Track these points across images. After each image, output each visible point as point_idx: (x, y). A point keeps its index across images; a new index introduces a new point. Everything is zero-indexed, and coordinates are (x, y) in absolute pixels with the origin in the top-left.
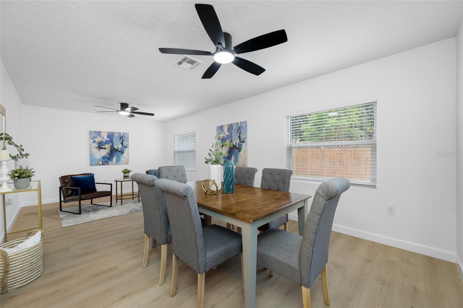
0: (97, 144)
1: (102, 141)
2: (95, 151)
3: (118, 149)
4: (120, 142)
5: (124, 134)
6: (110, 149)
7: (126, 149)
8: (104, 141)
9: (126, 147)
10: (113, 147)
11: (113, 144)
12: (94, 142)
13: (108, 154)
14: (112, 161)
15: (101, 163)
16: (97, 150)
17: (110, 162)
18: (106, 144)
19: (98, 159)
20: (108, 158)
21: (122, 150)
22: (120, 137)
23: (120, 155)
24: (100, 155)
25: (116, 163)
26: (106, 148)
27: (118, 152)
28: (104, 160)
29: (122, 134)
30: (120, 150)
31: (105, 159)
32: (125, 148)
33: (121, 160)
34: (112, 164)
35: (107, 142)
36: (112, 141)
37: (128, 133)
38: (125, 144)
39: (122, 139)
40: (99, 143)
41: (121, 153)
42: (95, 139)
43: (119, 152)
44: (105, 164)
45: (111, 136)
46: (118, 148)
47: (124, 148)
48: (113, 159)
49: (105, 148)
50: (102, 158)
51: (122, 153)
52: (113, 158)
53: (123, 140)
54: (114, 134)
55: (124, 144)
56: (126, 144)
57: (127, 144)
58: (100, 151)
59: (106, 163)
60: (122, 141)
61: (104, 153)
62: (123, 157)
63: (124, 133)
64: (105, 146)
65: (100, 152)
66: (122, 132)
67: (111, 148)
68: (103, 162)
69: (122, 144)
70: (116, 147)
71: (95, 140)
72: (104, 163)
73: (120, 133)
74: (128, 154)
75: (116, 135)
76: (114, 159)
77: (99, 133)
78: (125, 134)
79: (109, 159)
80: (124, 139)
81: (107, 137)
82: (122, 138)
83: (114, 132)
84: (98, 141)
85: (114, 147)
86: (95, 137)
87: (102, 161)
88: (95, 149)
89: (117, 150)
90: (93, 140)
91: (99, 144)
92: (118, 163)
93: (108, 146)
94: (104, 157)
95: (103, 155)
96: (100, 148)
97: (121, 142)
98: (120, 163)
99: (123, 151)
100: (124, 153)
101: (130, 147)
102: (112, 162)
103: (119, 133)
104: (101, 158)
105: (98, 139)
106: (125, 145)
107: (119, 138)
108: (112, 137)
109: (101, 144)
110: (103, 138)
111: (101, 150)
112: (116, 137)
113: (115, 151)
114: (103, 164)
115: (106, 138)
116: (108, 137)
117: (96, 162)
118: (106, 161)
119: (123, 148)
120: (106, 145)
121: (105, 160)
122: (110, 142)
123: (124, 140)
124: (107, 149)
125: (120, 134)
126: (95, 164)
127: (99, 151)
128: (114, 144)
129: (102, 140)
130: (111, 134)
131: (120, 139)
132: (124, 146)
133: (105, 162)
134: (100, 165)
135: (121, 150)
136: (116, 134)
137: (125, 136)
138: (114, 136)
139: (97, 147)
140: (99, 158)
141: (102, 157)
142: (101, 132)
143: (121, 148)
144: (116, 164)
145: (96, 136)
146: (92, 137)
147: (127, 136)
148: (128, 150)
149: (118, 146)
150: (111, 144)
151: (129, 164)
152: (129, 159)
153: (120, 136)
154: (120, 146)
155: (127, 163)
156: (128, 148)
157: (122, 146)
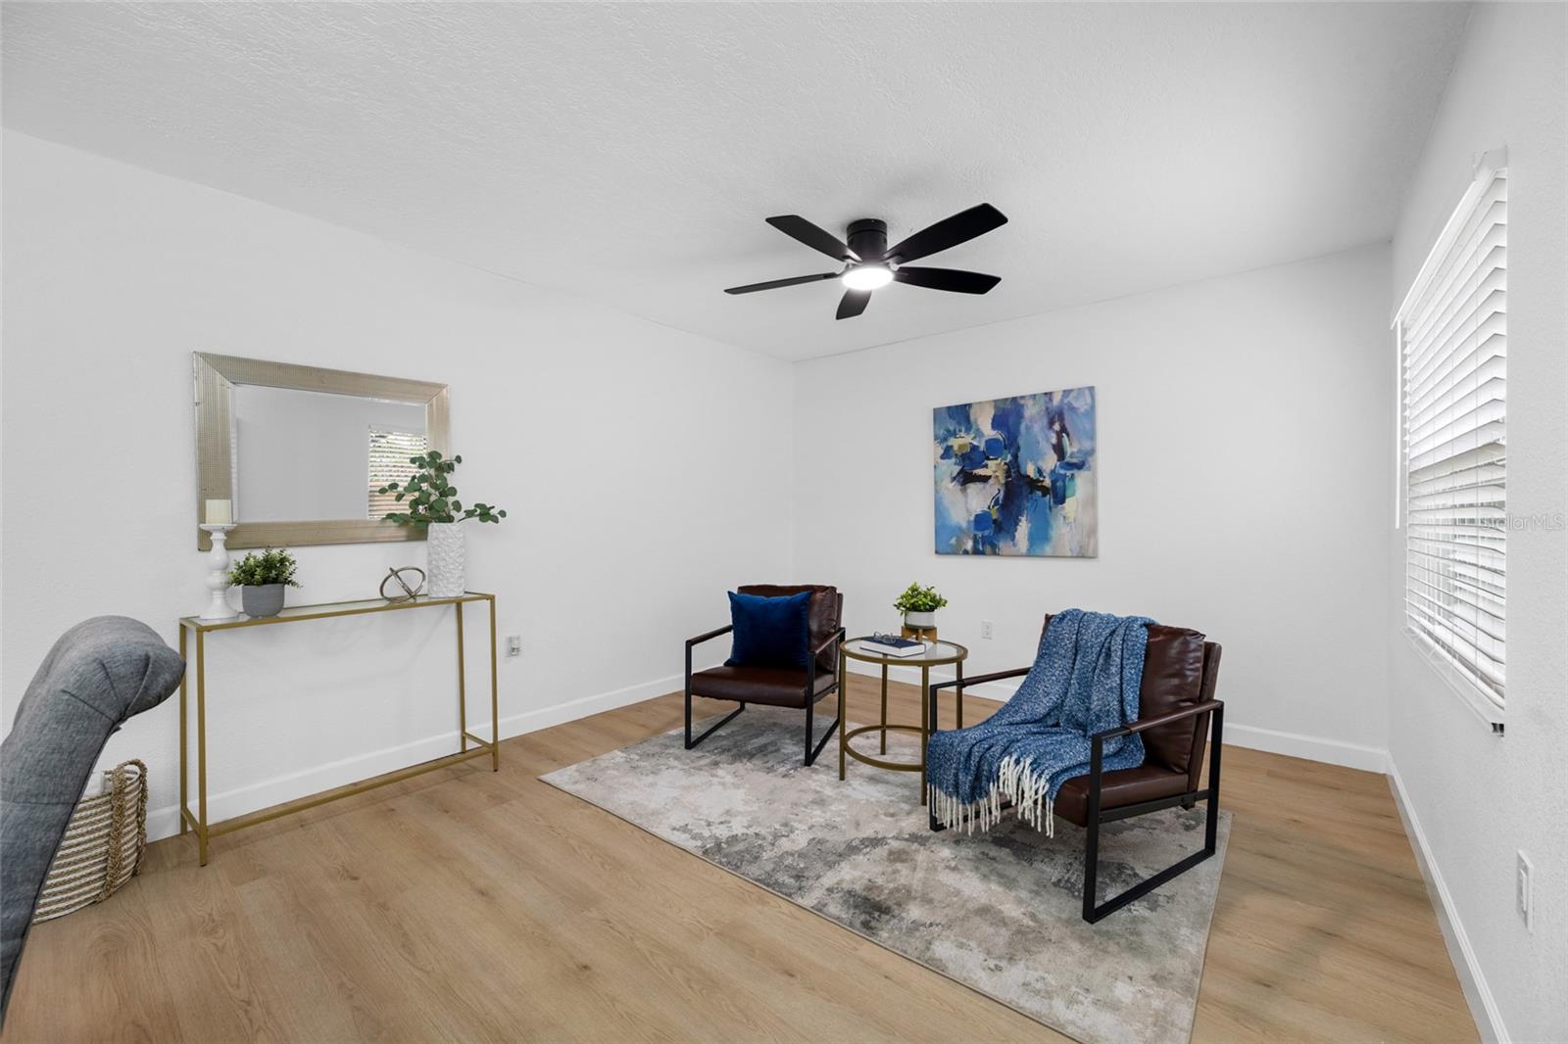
0: (956, 464)
1: (974, 448)
2: (951, 488)
3: (1038, 481)
4: (1048, 440)
5: (1071, 398)
6: (1003, 481)
8: (982, 447)
9: (1080, 466)
10: (1019, 471)
11: (1016, 457)
12: (947, 453)
13: (997, 503)
14: (1013, 538)
15: (969, 545)
16: (954, 488)
17: (1003, 545)
18: (988, 459)
19: (960, 528)
20: (995, 521)
21: (1059, 484)
22: (1049, 413)
23: (1050, 508)
24: (968, 510)
25: (1029, 550)
26: (990, 476)
27: (1039, 493)
28: (980, 534)
29: (1056, 401)
30: (1047, 482)
31: (987, 528)
32: (1075, 472)
33: (1053, 534)
34: (1013, 550)
35: (993, 449)
36: (1011, 442)
37: (1091, 389)
38: (1075, 450)
39: (1057, 427)
40: (964, 457)
41: (1055, 496)
42: (951, 441)
43: (1045, 491)
44: (982, 553)
45: (1008, 414)
46: (1040, 472)
47: (1069, 473)
48: (1019, 528)
49: (985, 479)
50: (972, 525)
51: (1060, 499)
52: (1016, 524)
53: (1063, 429)
54: (1023, 406)
55: (1069, 450)
56: (1080, 451)
57: (1087, 445)
58: (969, 491)
59: (988, 549)
61: (979, 499)
63: (1067, 393)
64: (986, 466)
65: (966, 496)
66: (1056, 384)
67: (1008, 473)
68: (976, 542)
69: (1059, 449)
70: (1031, 471)
71: (952, 447)
72: (981, 548)
73: (1049, 395)
74: (1091, 501)
75: (1031, 411)
76: (1023, 528)
77: (959, 415)
78: (1072, 395)
79: (998, 526)
80: (1068, 426)
81: (994, 420)
83: (1022, 397)
84: (960, 447)
85: (1023, 472)
86: (948, 431)
87: (972, 535)
88: (951, 485)
89: (1033, 485)
90: (945, 445)
91: (964, 460)
92: (1038, 551)
93: (994, 468)
94: (980, 520)
95: (979, 511)
96: (966, 478)
97: (1054, 440)
98: (1048, 550)
101: (1100, 461)
102: (1014, 545)
103: (1046, 394)
104: (969, 522)
105: (961, 441)
106: (1071, 456)
107: (1045, 421)
108: (1012, 420)
109: (970, 458)
110: (979, 433)
111: (973, 488)
112: (1032, 419)
113: (1025, 490)
114: (976, 552)
115: (989, 430)
116: (997, 423)
117: (953, 541)
118: (989, 537)
119: (1062, 472)
120: (989, 462)
121: (986, 533)
122: (1005, 447)
123: (1069, 429)
124: (991, 481)
125: (1051, 400)
126: (949, 550)
127: (964, 490)
128: (1019, 454)
129: (975, 443)
130: (1008, 406)
131: (1051, 424)
133: (985, 541)
134: (966, 552)
135: (1054, 482)
136: (1030, 402)
137: (1076, 405)
138: (1020, 416)
139: (955, 474)
140: (964, 525)
141: (972, 518)
142: (970, 405)
143: (1053, 472)
144: (1030, 554)
145: (951, 428)
146: (942, 432)
147: (1082, 405)
148: (1093, 482)
149: (1040, 464)
150: (1009, 457)
151: (1093, 557)
152: (1093, 531)
153: (1047, 409)
154: (1050, 462)
155: (1083, 555)
156: (1089, 469)
157: (1058, 460)
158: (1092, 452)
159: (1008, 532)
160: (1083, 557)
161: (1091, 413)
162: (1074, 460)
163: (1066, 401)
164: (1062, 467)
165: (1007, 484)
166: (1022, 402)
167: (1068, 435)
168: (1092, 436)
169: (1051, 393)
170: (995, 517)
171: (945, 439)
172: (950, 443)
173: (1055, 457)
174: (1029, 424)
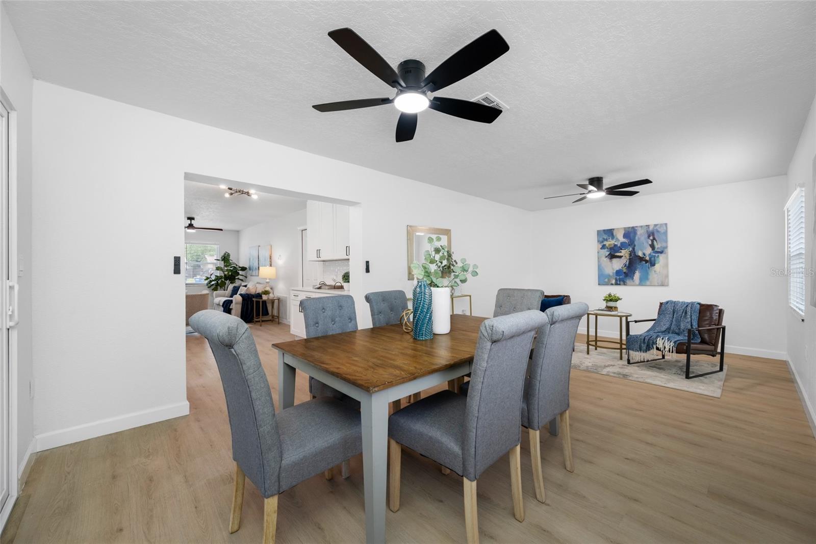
0: (607, 251)
1: (615, 245)
2: (606, 261)
3: (643, 258)
4: (648, 242)
5: (657, 227)
6: (628, 258)
7: (661, 257)
8: (619, 245)
9: (661, 252)
10: (635, 254)
11: (634, 249)
12: (603, 247)
13: (625, 266)
14: (633, 279)
15: (614, 282)
16: (607, 260)
17: (628, 281)
18: (622, 249)
19: (609, 275)
20: (625, 273)
21: (652, 259)
22: (648, 233)
23: (649, 268)
24: (613, 269)
25: (639, 283)
26: (622, 256)
27: (644, 262)
28: (618, 277)
29: (651, 228)
30: (647, 258)
31: (621, 275)
32: (659, 254)
33: (650, 277)
34: (633, 283)
35: (623, 246)
36: (632, 243)
37: (666, 224)
38: (659, 246)
39: (651, 238)
40: (611, 249)
41: (651, 263)
42: (605, 243)
43: (647, 261)
44: (620, 285)
45: (630, 233)
46: (644, 254)
47: (657, 255)
48: (635, 275)
49: (620, 257)
50: (615, 274)
51: (653, 264)
52: (634, 273)
53: (654, 239)
54: (636, 230)
55: (657, 246)
56: (661, 247)
57: (664, 245)
59: (622, 283)
60: (652, 241)
61: (618, 264)
62: (655, 271)
63: (656, 225)
64: (621, 252)
65: (612, 263)
66: (652, 223)
67: (630, 255)
68: (616, 280)
69: (652, 246)
70: (640, 254)
71: (605, 245)
72: (619, 283)
73: (648, 226)
74: (666, 265)
75: (640, 232)
76: (637, 275)
77: (610, 233)
78: (659, 226)
79: (626, 275)
81: (624, 236)
82: (653, 235)
83: (636, 227)
84: (609, 245)
85: (637, 254)
86: (604, 239)
87: (615, 278)
88: (605, 259)
89: (641, 259)
90: (602, 244)
92: (644, 284)
93: (624, 253)
94: (618, 272)
95: (618, 269)
96: (612, 256)
97: (650, 243)
98: (648, 283)
99: (655, 261)
100: (656, 265)
101: (671, 250)
102: (633, 281)
103: (647, 226)
104: (613, 273)
105: (610, 243)
106: (658, 248)
107: (646, 236)
108: (632, 235)
109: (614, 249)
110: (617, 240)
111: (614, 260)
112: (640, 235)
113: (638, 261)
114: (616, 284)
115: (622, 239)
116: (625, 236)
117: (606, 280)
118: (622, 278)
119: (654, 254)
120: (622, 251)
121: (621, 277)
122: (629, 245)
123: (656, 239)
124: (623, 258)
125: (649, 228)
126: (604, 283)
127: (611, 261)
128: (635, 248)
129: (616, 243)
130: (630, 230)
131: (649, 237)
132: (656, 250)
133: (620, 280)
134: (612, 284)
135: (650, 258)
136: (640, 229)
137: (659, 230)
138: (635, 233)
139: (607, 255)
140: (611, 274)
141: (615, 272)
142: (613, 229)
143: (650, 254)
144: (641, 284)
145: (605, 238)
146: (601, 239)
147: (662, 230)
148: (667, 258)
149: (644, 251)
150: (631, 249)
151: (667, 285)
152: (667, 276)
153: (647, 231)
154: (648, 251)
155: (663, 284)
156: (665, 253)
157: (652, 250)
158: (666, 247)
159: (630, 276)
160: (663, 286)
161: (666, 233)
162: (659, 250)
163: (655, 228)
164: (654, 253)
165: (630, 259)
166: (636, 228)
167: (656, 241)
168: (666, 241)
169: (649, 226)
170: (625, 271)
171: (603, 242)
172: (604, 243)
173: (651, 249)
174: (640, 237)
